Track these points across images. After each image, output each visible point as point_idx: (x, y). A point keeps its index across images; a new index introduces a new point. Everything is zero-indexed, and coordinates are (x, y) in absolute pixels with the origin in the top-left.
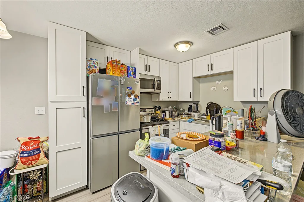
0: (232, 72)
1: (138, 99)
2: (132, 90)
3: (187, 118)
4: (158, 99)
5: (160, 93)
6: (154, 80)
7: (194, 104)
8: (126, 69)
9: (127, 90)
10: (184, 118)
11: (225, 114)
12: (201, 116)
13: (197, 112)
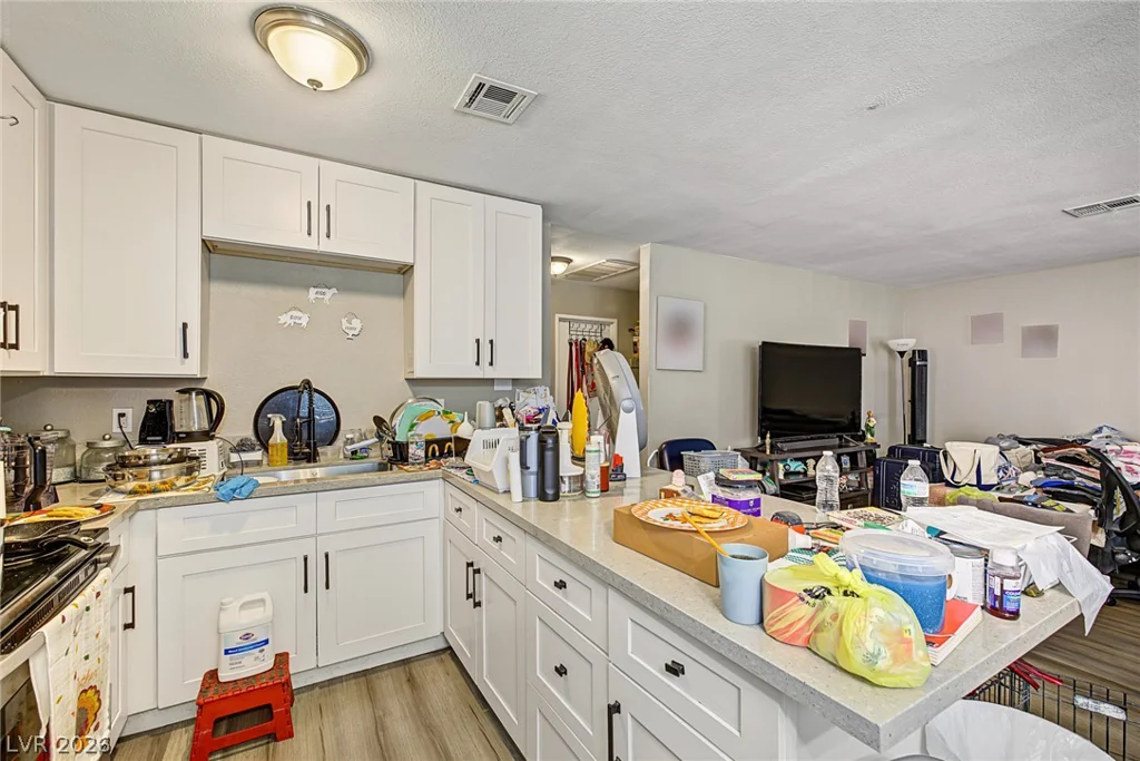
3: (182, 481)
7: (182, 392)
10: (163, 487)
11: (412, 426)
12: (235, 458)
13: (212, 438)
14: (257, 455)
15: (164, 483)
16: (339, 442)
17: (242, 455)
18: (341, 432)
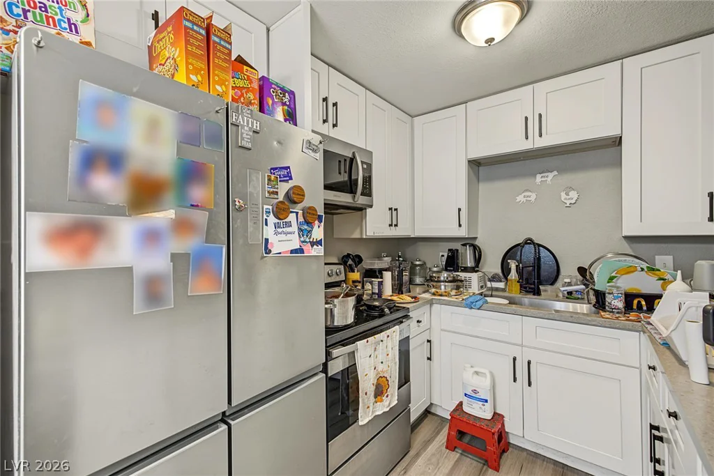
0: (618, 141)
1: (316, 227)
2: (291, 184)
3: (453, 293)
4: (358, 231)
5: (369, 210)
6: (352, 160)
7: (464, 245)
8: (256, 86)
9: (269, 180)
10: (444, 294)
11: (611, 279)
12: (489, 284)
13: (477, 271)
14: (501, 285)
15: (446, 292)
16: (559, 284)
17: (493, 283)
18: (560, 277)
